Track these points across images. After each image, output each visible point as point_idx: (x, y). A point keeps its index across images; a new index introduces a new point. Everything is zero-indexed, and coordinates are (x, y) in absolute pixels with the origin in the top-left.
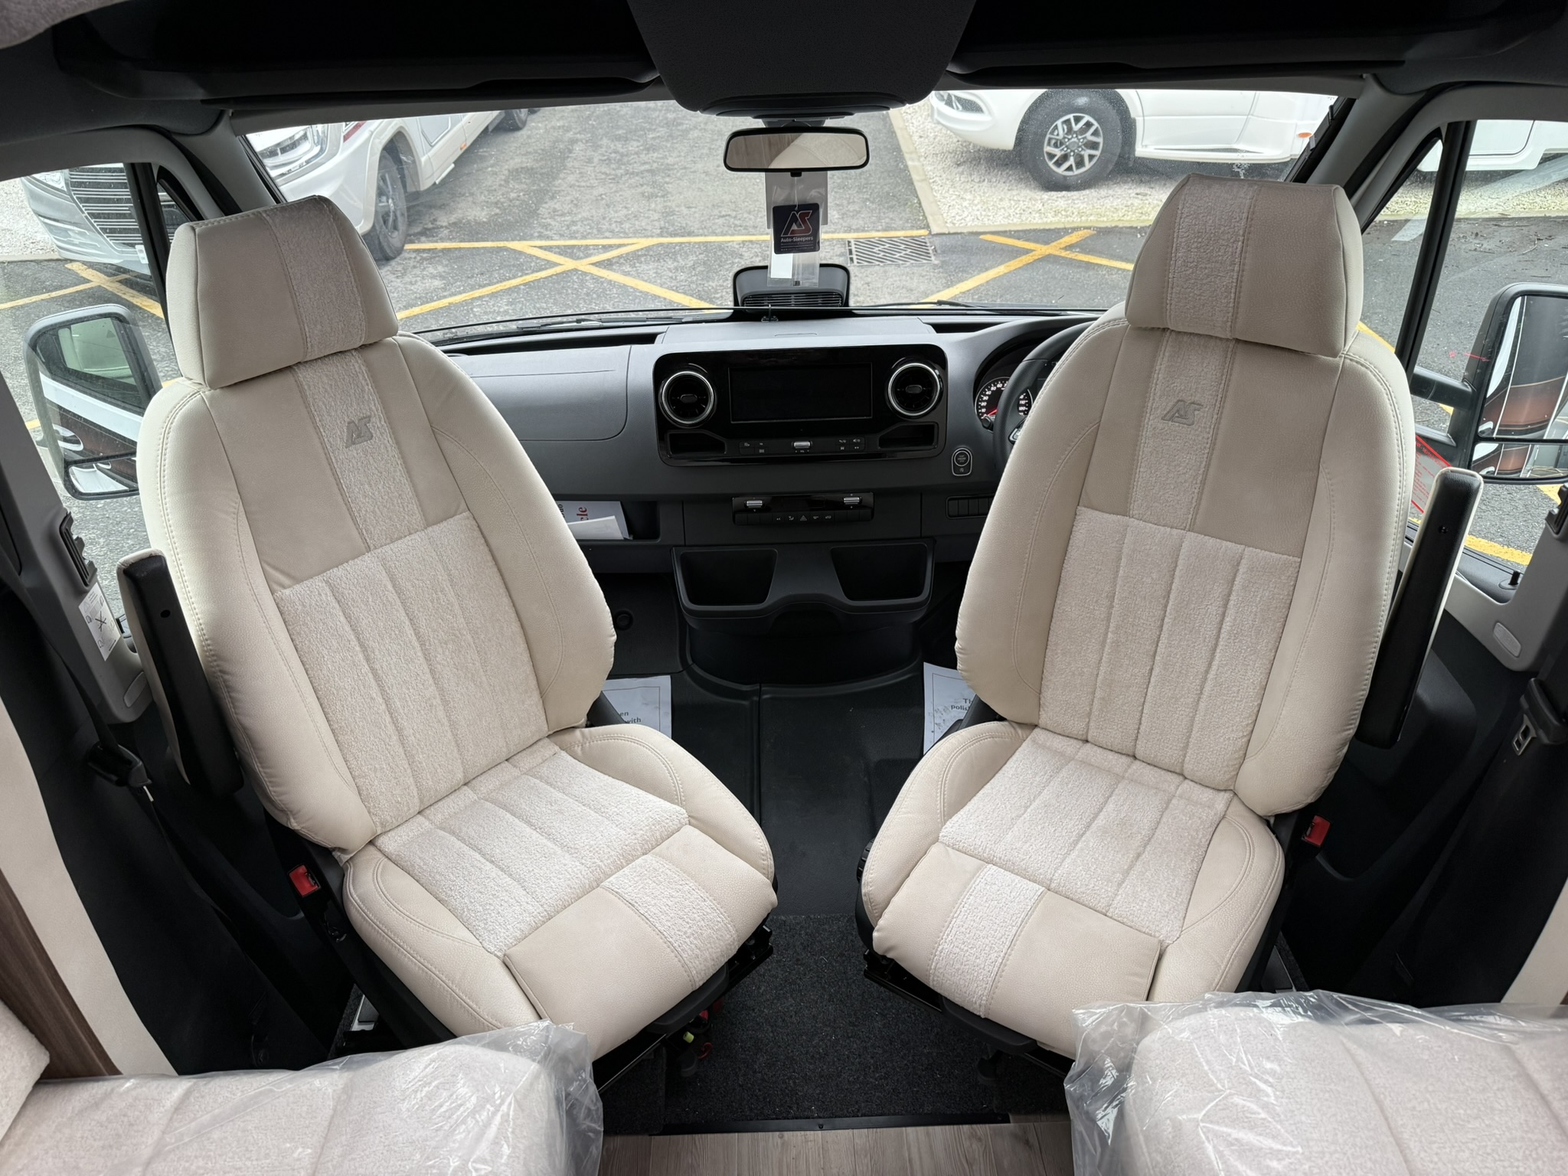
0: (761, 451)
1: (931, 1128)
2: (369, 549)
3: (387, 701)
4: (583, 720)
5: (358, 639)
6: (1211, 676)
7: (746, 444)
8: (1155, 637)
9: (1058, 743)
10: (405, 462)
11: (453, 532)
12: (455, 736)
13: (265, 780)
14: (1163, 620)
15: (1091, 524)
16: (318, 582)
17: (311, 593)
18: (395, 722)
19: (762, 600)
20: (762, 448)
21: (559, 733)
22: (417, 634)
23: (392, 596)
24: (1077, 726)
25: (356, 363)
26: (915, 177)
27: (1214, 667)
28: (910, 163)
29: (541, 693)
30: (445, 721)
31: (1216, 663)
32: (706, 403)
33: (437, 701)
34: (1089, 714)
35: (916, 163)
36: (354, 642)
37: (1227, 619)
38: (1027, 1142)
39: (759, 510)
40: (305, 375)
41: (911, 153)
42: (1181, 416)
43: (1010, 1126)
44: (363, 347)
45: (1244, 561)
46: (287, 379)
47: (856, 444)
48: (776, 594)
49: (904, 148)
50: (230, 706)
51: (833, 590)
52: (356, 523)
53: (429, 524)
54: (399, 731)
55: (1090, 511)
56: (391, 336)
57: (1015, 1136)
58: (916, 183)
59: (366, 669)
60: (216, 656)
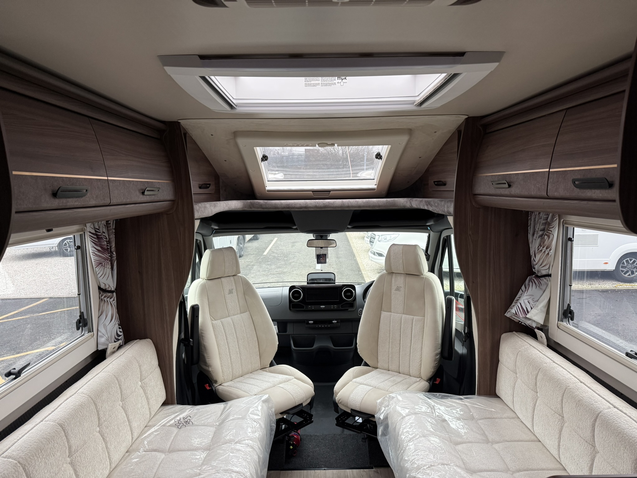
0: (313, 308)
1: (353, 470)
2: (229, 316)
3: (229, 349)
4: (269, 366)
5: (225, 334)
6: (412, 347)
7: (310, 306)
8: (399, 339)
9: (382, 371)
10: (238, 299)
11: (246, 315)
12: (241, 362)
13: (206, 357)
14: (400, 335)
15: (384, 314)
16: (219, 321)
17: (218, 322)
18: (230, 355)
19: (313, 347)
20: (313, 307)
21: (263, 369)
22: (236, 336)
23: (233, 326)
24: (386, 366)
25: (232, 278)
26: (364, 276)
27: (412, 345)
28: (363, 272)
29: (260, 357)
30: (239, 358)
31: (412, 344)
32: (300, 296)
33: (238, 353)
34: (389, 362)
35: (365, 272)
36: (225, 335)
37: (413, 332)
38: (378, 472)
39: (312, 324)
40: (223, 279)
41: (363, 269)
42: (398, 290)
43: (374, 469)
44: (234, 275)
45: (414, 319)
46: (219, 280)
47: (336, 307)
48: (315, 346)
49: (361, 268)
50: (202, 340)
51: (331, 345)
52: (227, 310)
53: (241, 313)
54: (230, 357)
55: (384, 312)
56: (239, 274)
57: (375, 471)
58: (365, 278)
59: (226, 341)
60: (201, 330)
